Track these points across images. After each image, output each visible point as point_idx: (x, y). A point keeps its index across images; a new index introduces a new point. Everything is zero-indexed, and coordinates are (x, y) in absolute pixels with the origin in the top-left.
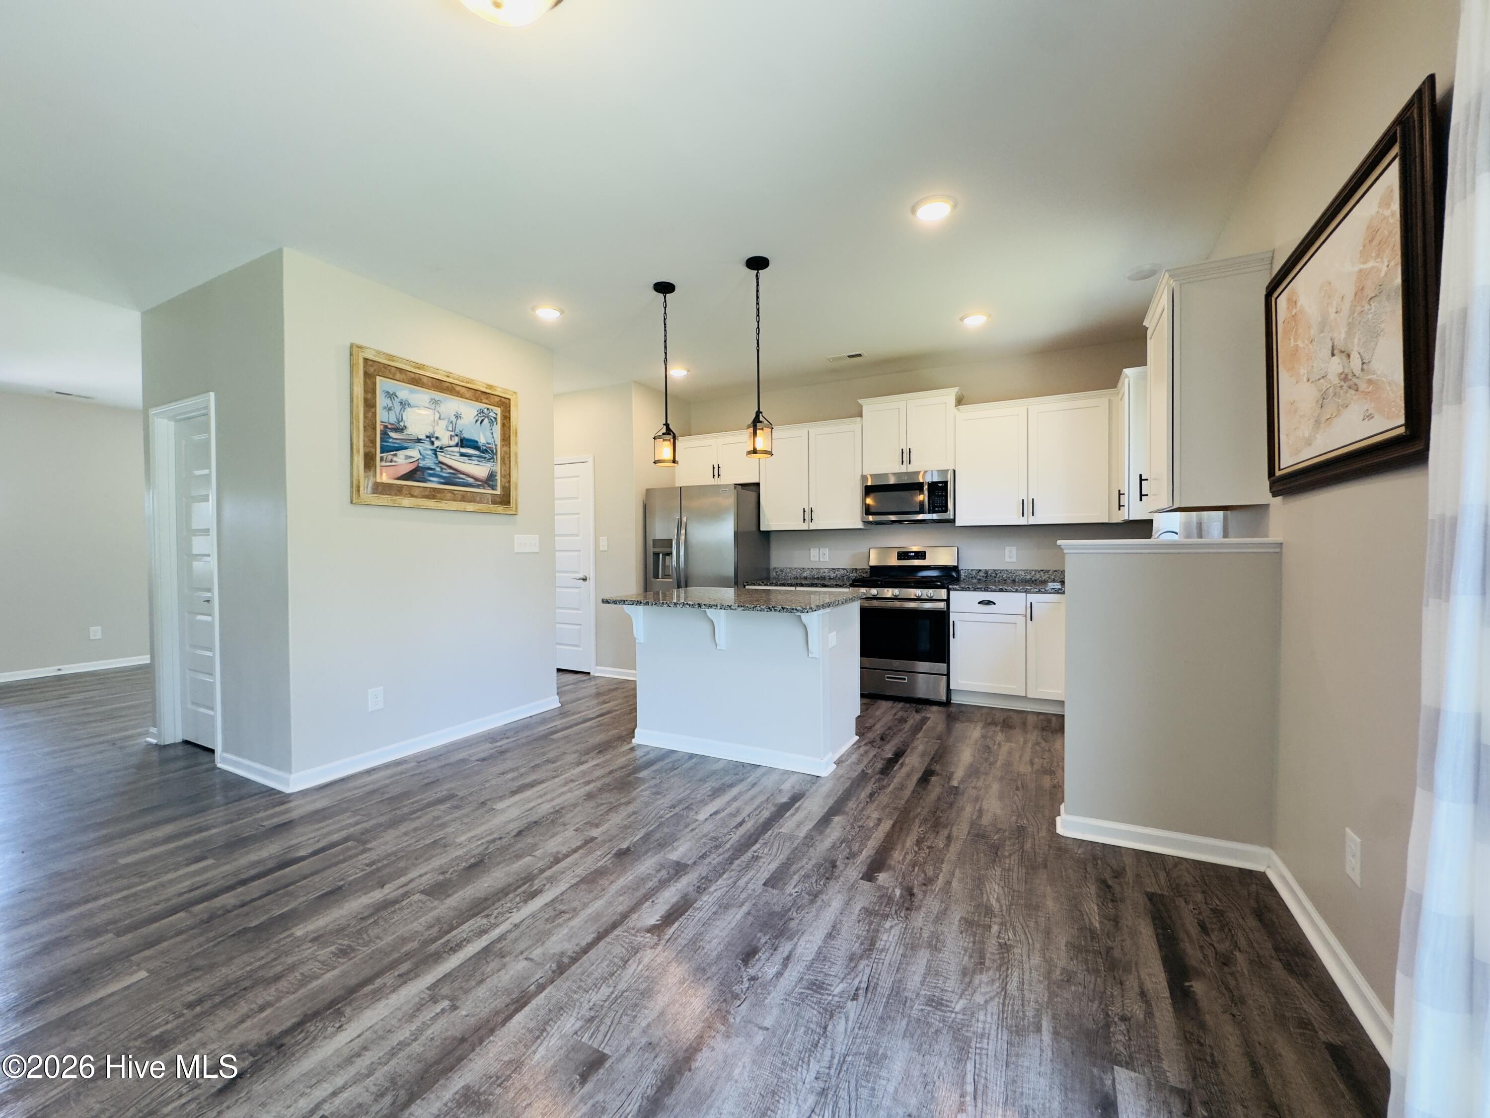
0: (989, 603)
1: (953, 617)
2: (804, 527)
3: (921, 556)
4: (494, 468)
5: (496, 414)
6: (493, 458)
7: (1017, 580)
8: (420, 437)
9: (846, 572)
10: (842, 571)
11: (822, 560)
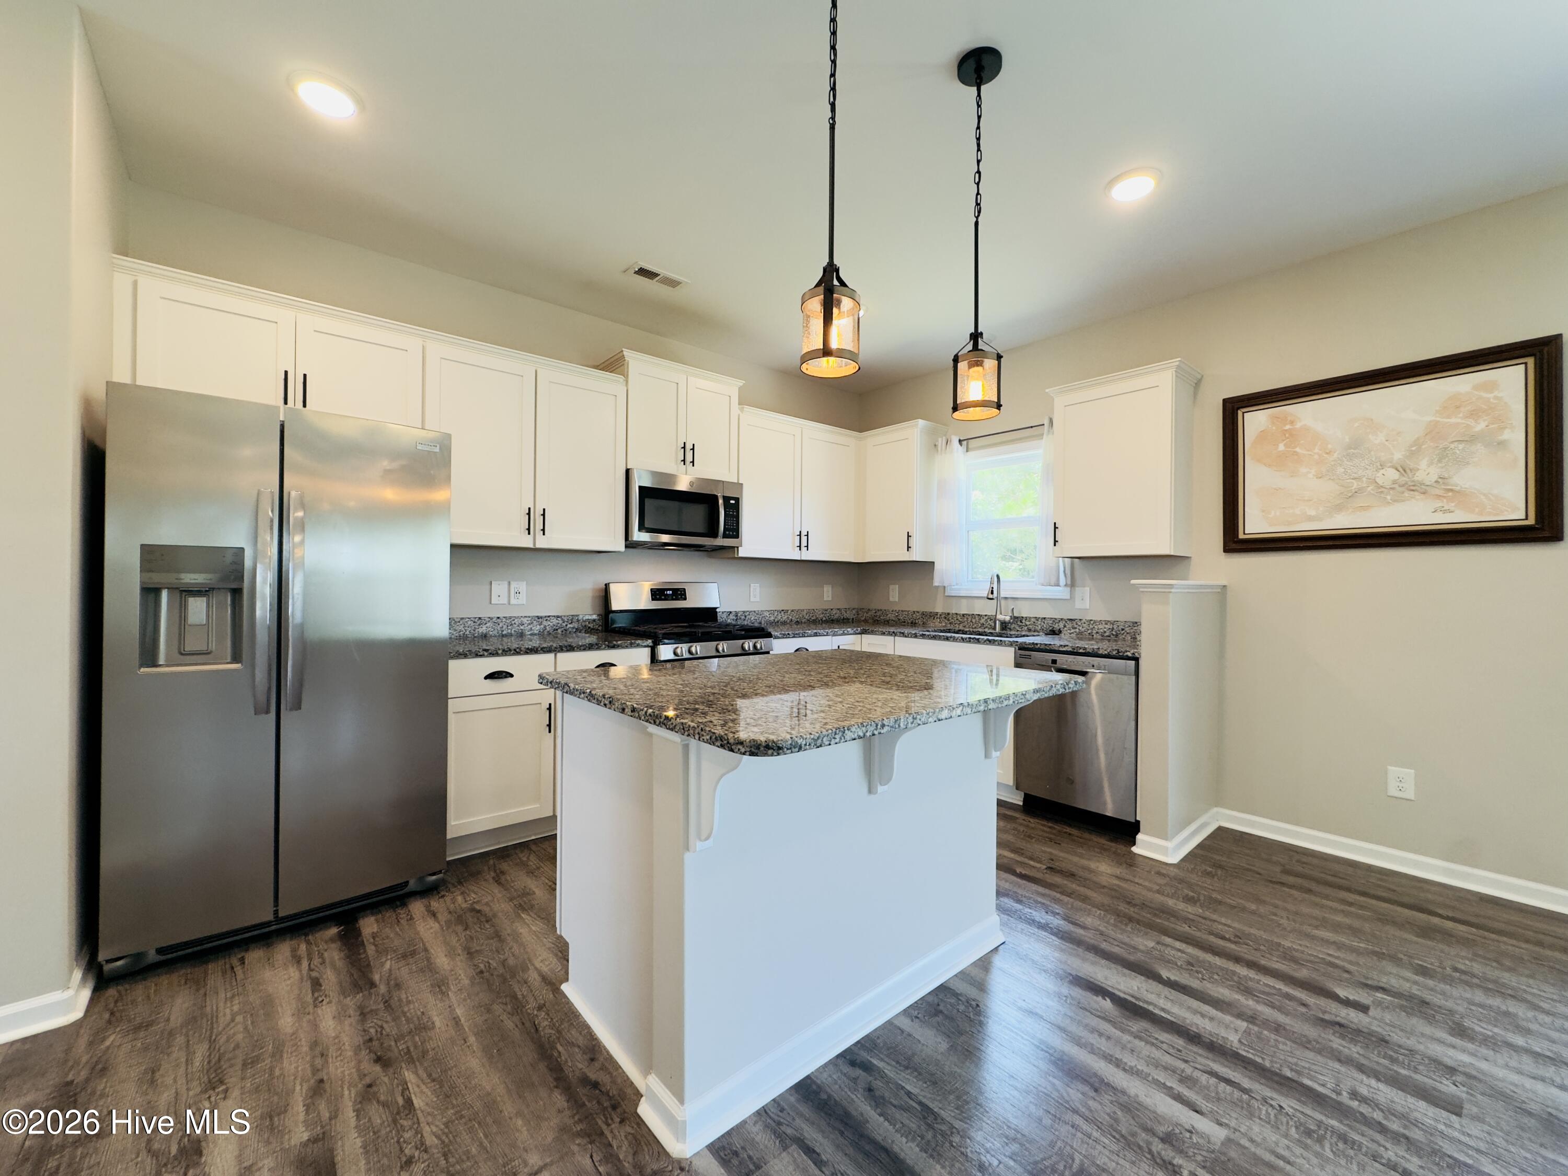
2: (526, 542)
3: (680, 595)
9: (561, 622)
10: (555, 621)
11: (513, 601)
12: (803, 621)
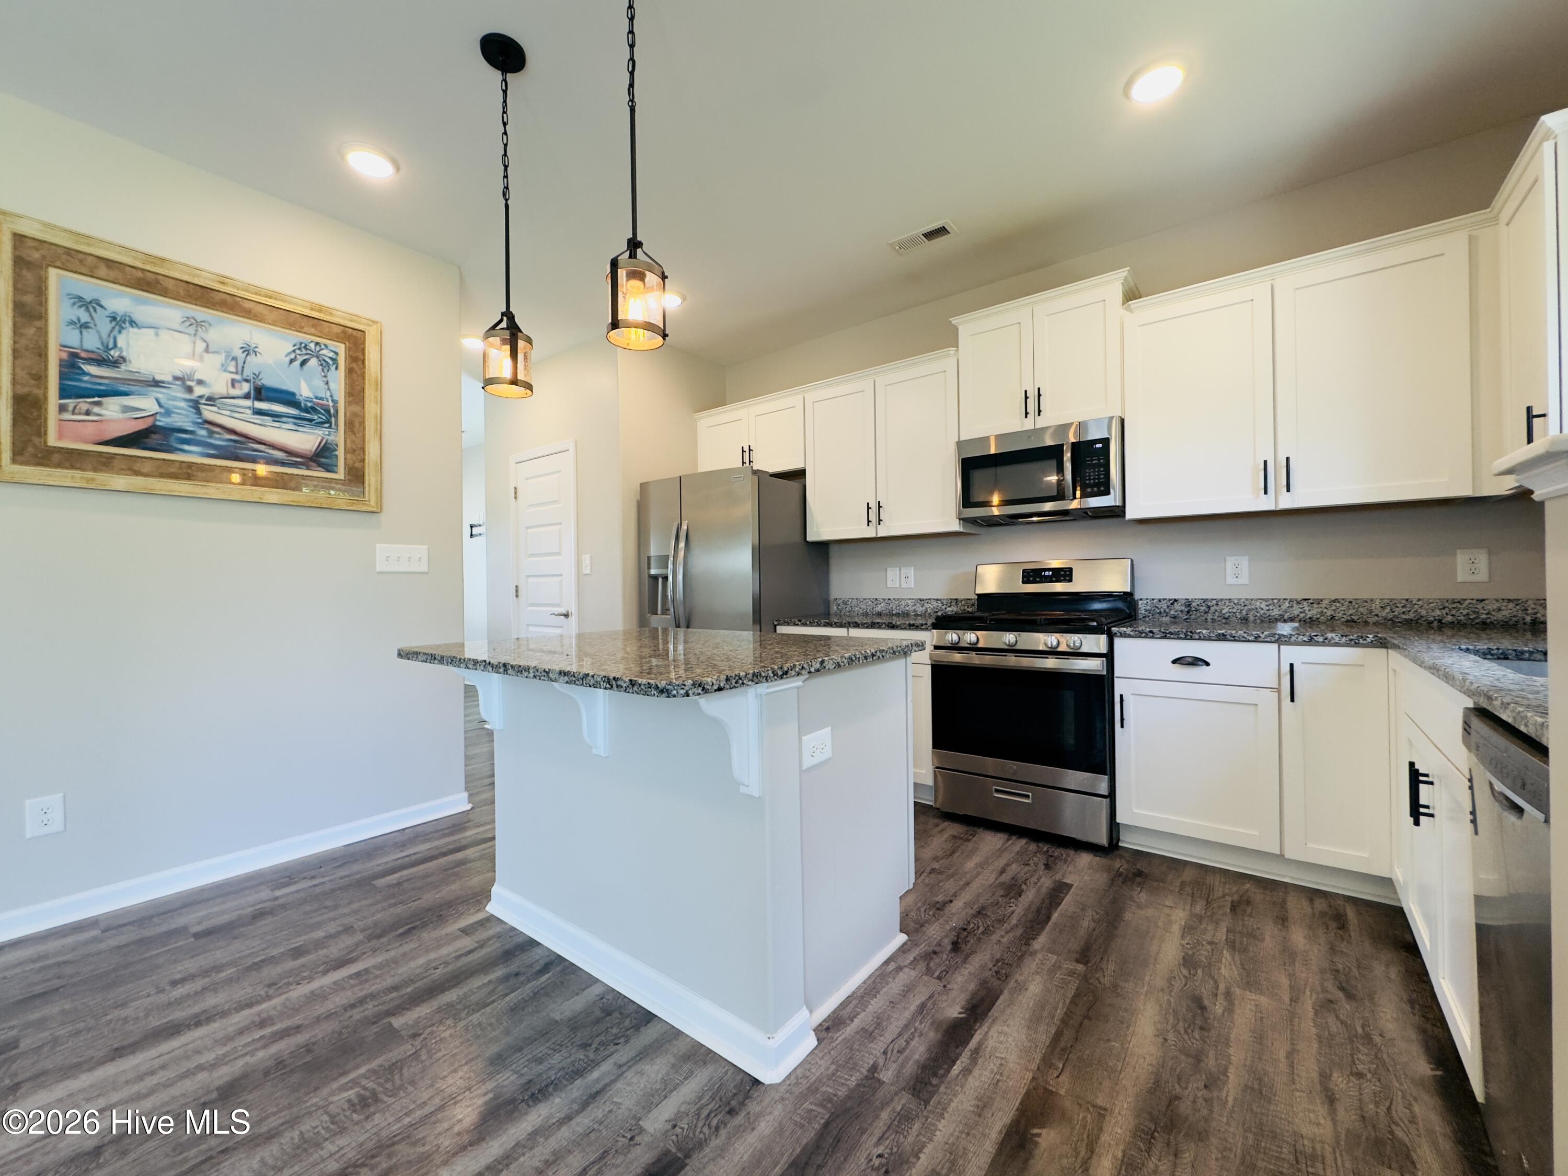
0: (1196, 662)
1: (1120, 687)
2: (869, 533)
3: (1065, 576)
4: (331, 438)
5: (336, 354)
6: (329, 422)
7: (1251, 618)
8: (158, 378)
9: (940, 605)
10: (935, 604)
11: (904, 585)
12: (1371, 620)
